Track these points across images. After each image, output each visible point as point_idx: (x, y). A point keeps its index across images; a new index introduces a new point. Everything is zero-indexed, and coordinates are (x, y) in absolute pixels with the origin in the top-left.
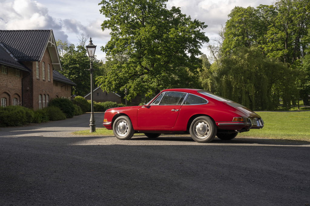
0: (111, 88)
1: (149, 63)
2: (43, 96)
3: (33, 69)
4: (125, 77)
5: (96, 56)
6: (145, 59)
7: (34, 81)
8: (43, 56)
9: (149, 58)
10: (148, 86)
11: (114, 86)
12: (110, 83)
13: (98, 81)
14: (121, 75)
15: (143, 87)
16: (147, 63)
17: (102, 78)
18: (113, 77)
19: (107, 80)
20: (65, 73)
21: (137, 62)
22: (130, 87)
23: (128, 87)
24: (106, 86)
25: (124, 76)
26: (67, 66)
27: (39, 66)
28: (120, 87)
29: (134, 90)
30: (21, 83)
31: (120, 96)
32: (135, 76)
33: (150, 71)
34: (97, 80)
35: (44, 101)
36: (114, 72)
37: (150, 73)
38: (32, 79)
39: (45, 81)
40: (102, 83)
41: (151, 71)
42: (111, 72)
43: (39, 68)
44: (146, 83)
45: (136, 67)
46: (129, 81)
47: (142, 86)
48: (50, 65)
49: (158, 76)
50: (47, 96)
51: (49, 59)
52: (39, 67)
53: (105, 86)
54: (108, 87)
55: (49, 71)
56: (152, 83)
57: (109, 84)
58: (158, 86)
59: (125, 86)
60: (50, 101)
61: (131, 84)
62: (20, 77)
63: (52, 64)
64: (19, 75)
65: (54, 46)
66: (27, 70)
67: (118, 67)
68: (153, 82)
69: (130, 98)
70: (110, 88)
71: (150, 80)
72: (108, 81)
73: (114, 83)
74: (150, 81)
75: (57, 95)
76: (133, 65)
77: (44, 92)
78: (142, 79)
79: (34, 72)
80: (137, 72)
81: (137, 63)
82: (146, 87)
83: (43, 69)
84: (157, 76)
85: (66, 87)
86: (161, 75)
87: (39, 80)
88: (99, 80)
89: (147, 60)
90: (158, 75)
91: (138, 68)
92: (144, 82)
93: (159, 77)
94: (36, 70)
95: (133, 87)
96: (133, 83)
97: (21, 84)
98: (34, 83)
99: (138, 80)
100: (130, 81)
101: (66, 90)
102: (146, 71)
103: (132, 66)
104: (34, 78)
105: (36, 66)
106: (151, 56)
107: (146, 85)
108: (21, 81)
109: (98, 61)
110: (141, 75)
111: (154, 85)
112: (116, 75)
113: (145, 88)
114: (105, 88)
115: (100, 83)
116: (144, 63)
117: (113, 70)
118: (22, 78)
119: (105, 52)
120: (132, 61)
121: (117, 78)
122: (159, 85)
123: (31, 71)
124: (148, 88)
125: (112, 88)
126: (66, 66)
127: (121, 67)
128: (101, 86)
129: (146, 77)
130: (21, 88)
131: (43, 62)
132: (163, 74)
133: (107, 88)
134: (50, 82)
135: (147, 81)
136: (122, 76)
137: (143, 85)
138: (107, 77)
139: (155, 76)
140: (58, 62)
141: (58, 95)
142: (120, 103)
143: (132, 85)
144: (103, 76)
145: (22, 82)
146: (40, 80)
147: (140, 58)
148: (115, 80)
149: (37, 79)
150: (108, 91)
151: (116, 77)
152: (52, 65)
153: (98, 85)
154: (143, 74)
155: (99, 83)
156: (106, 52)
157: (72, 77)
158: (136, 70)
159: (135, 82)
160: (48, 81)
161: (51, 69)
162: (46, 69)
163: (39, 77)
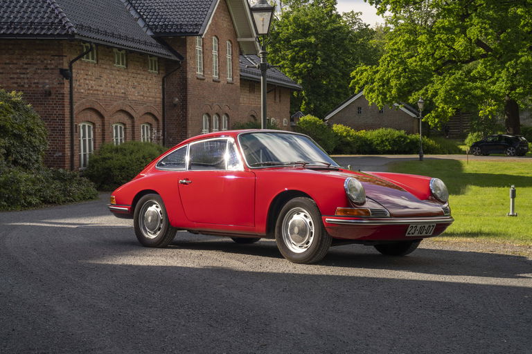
0: (388, 96)
1: (486, 29)
2: (215, 118)
3: (188, 54)
4: (425, 67)
5: (361, 14)
6: (476, 20)
7: (189, 82)
8: (210, 21)
9: (488, 18)
10: (483, 89)
11: (394, 91)
12: (386, 83)
13: (356, 80)
14: (414, 64)
15: (470, 94)
16: (481, 32)
17: (366, 70)
18: (393, 69)
19: (378, 76)
21: (456, 27)
22: (436, 94)
23: (430, 94)
24: (374, 91)
25: (421, 65)
27: (203, 46)
28: (410, 93)
29: (445, 101)
30: (161, 87)
31: (413, 115)
32: (453, 62)
33: (491, 50)
34: (354, 78)
36: (395, 56)
37: (491, 56)
38: (185, 79)
39: (219, 82)
40: (366, 83)
41: (495, 52)
42: (390, 56)
43: (203, 53)
44: (478, 84)
45: (453, 41)
46: (432, 79)
47: (466, 92)
48: (231, 43)
49: (511, 65)
50: (224, 118)
52: (203, 49)
53: (372, 90)
54: (380, 93)
55: (229, 57)
56: (494, 83)
57: (383, 85)
58: (511, 90)
59: (421, 92)
61: (437, 86)
62: (159, 73)
63: (238, 40)
64: (157, 68)
66: (174, 58)
67: (408, 42)
68: (497, 79)
69: (437, 120)
70: (385, 95)
71: (489, 73)
72: (381, 79)
73: (393, 83)
74: (491, 77)
75: (253, 113)
76: (444, 37)
77: (216, 108)
78: (469, 72)
79: (190, 62)
80: (457, 53)
81: (456, 32)
82: (478, 92)
83: (215, 53)
84: (507, 65)
85: (278, 96)
86: (518, 62)
87: (204, 80)
88: (358, 77)
89: (482, 23)
90: (510, 60)
91: (460, 43)
92: (474, 79)
93: (514, 68)
94: (195, 57)
95: (442, 93)
96: (442, 84)
97: (161, 91)
98: (190, 88)
99: (458, 74)
100: (435, 78)
101: (278, 100)
102: (481, 50)
103: (440, 39)
104: (189, 76)
105: (194, 48)
106: (495, 12)
107: (477, 88)
108: (161, 83)
109: (364, 27)
110: (467, 62)
111: (500, 86)
112: (403, 62)
113: (474, 96)
114: (374, 95)
115: (362, 83)
116: (473, 32)
117: (395, 49)
118: (163, 75)
119: (374, 5)
120: (443, 28)
121: (404, 70)
122: (513, 88)
123: (183, 58)
124: (482, 95)
125: (390, 96)
127: (415, 42)
128: (363, 93)
129: (479, 66)
130: (161, 100)
131: (214, 37)
132: (523, 59)
133: (378, 96)
134: (232, 84)
135: (482, 77)
136: (416, 66)
137: (471, 88)
138: (378, 68)
139: (503, 63)
140: (251, 36)
141: (255, 114)
142: (413, 133)
143: (440, 87)
144: (368, 67)
145: (163, 85)
146: (206, 80)
147: (464, 17)
148: (398, 77)
149: (198, 79)
150: (381, 104)
151: (400, 69)
152: (238, 42)
153: (357, 89)
154: (472, 59)
155: (358, 83)
156: (378, 6)
157: (298, 68)
158: (454, 49)
159: (450, 80)
160: (228, 83)
161: (234, 52)
162: (221, 53)
163: (202, 73)
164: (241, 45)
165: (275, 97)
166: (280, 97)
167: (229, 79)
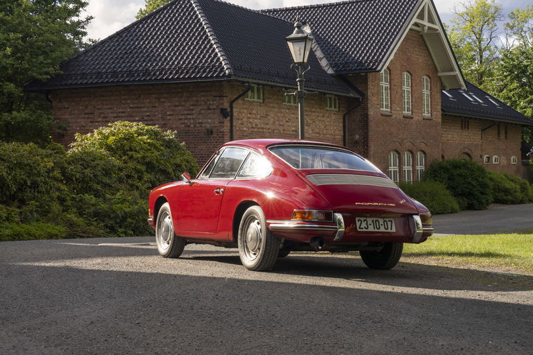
2: (406, 156)
3: (369, 91)
7: (371, 118)
8: (392, 57)
27: (390, 82)
30: (341, 125)
35: (406, 168)
38: (366, 116)
39: (412, 118)
43: (390, 89)
48: (430, 78)
50: (419, 155)
51: (430, 62)
52: (390, 86)
55: (426, 92)
60: (431, 166)
62: (339, 111)
63: (439, 74)
64: (337, 106)
65: (437, 30)
66: (357, 96)
75: (466, 150)
77: (408, 145)
79: (372, 100)
83: (406, 88)
85: (503, 132)
87: (391, 116)
94: (379, 93)
97: (342, 128)
98: (372, 125)
101: (502, 136)
104: (371, 112)
105: (378, 84)
108: (342, 120)
118: (344, 113)
123: (364, 95)
130: (342, 137)
131: (405, 73)
134: (430, 120)
140: (452, 70)
141: (470, 152)
145: (344, 122)
146: (394, 116)
149: (382, 115)
152: (440, 78)
160: (424, 119)
161: (433, 87)
162: (414, 88)
163: (389, 110)
164: (443, 79)
165: (499, 134)
166: (506, 133)
167: (427, 115)
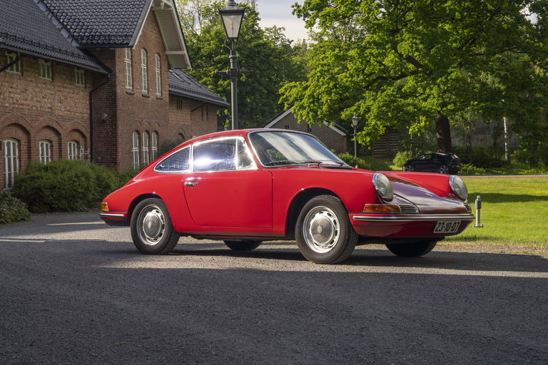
0: (319, 113)
1: (416, 44)
2: (144, 135)
3: (117, 67)
4: (356, 83)
5: (284, 29)
6: (406, 36)
7: (118, 96)
8: (140, 33)
9: (418, 33)
10: (415, 106)
11: (325, 108)
12: (315, 99)
13: (285, 96)
14: (345, 80)
15: (402, 111)
16: (411, 47)
17: (295, 86)
18: (323, 85)
19: (308, 92)
20: (206, 76)
21: (387, 42)
22: (368, 110)
23: (362, 110)
24: (305, 108)
25: (351, 81)
26: (210, 56)
27: (132, 59)
28: (342, 109)
29: (378, 117)
30: (88, 102)
31: (343, 134)
32: (380, 80)
33: (421, 66)
34: (283, 94)
35: (145, 149)
36: (325, 71)
37: (421, 72)
38: (115, 93)
39: (149, 97)
40: (296, 99)
41: (425, 67)
42: (320, 72)
43: (132, 66)
44: (410, 100)
45: (384, 55)
46: (364, 95)
47: (399, 108)
48: (160, 56)
49: (441, 81)
50: (153, 136)
51: (160, 40)
52: (132, 62)
53: (302, 107)
54: (311, 110)
55: (157, 71)
56: (425, 100)
57: (313, 102)
58: (442, 107)
59: (354, 108)
60: (162, 146)
61: (369, 102)
62: (86, 87)
63: (167, 53)
64: (84, 82)
65: (170, 7)
66: (102, 71)
67: (337, 57)
68: (428, 96)
69: (368, 139)
70: (316, 112)
71: (420, 90)
72: (312, 96)
73: (325, 98)
74: (422, 94)
75: (181, 131)
76: (375, 51)
77: (146, 126)
78: (400, 88)
79: (119, 76)
80: (386, 70)
81: (387, 47)
82: (411, 109)
83: (143, 66)
84: (438, 81)
85: (205, 113)
86: (449, 78)
87: (133, 94)
88: (287, 94)
89: (413, 38)
90: (441, 77)
91: (390, 59)
92: (405, 96)
93: (445, 84)
94: (124, 70)
95: (374, 110)
96: (374, 100)
97: (88, 107)
98: (119, 103)
99: (390, 90)
100: (367, 94)
101: (205, 118)
102: (411, 66)
103: (371, 54)
104: (119, 90)
105: (123, 60)
106: (424, 27)
107: (409, 105)
108: (88, 98)
109: (288, 43)
110: (398, 78)
111: (431, 104)
112: (333, 78)
113: (407, 113)
114: (304, 112)
115: (291, 99)
116: (404, 48)
117: (325, 65)
118: (90, 89)
119: (302, 18)
120: (374, 42)
121: (335, 86)
122: (444, 105)
123: (111, 71)
124: (415, 112)
125: (321, 114)
126: (206, 57)
127: (344, 58)
128: (292, 110)
129: (410, 82)
130: (89, 116)
131: (142, 50)
132: (453, 76)
133: (308, 113)
134: (161, 99)
135: (413, 93)
136: (347, 81)
137: (403, 105)
138: (308, 84)
139: (434, 80)
140: (181, 49)
141: (183, 133)
142: (343, 153)
143: (372, 103)
144: (298, 83)
145: (90, 99)
146: (135, 96)
147: (394, 32)
148: (329, 93)
149: (127, 93)
150: (312, 121)
151: (331, 85)
152: (167, 55)
153: (286, 106)
154: (403, 75)
155: (288, 100)
156: (307, 19)
157: (221, 85)
158: (384, 65)
159: (381, 97)
160: (157, 98)
161: (162, 66)
162: (149, 66)
163: (131, 88)
164: (170, 57)
165: (202, 114)
166: (207, 114)
167: (158, 94)
